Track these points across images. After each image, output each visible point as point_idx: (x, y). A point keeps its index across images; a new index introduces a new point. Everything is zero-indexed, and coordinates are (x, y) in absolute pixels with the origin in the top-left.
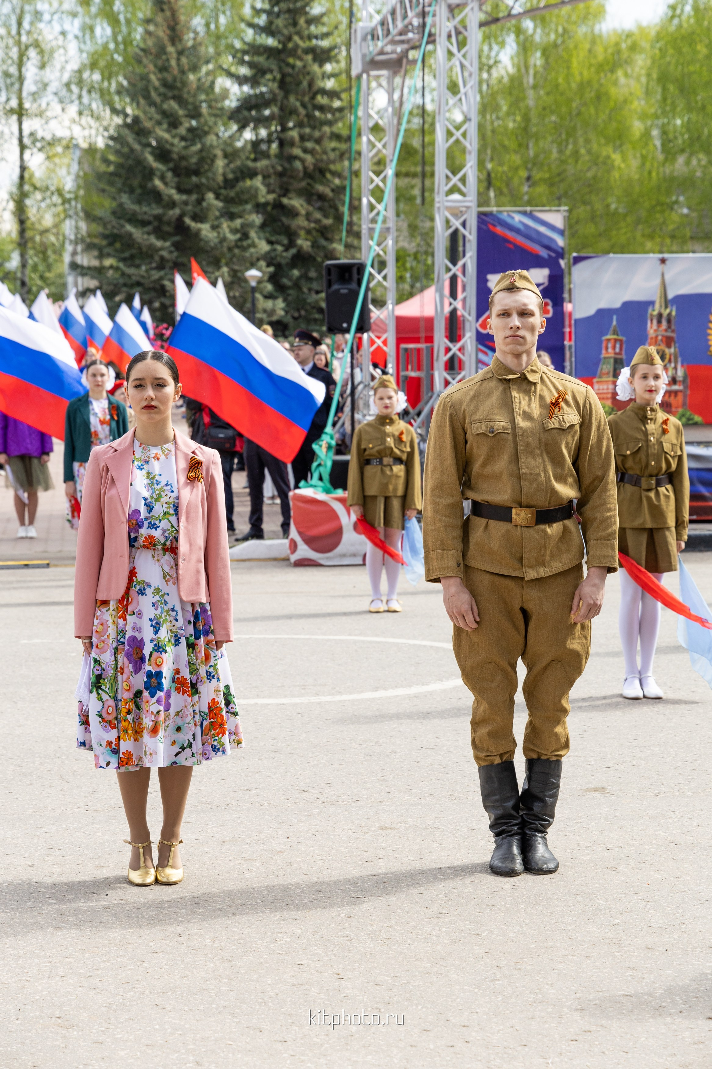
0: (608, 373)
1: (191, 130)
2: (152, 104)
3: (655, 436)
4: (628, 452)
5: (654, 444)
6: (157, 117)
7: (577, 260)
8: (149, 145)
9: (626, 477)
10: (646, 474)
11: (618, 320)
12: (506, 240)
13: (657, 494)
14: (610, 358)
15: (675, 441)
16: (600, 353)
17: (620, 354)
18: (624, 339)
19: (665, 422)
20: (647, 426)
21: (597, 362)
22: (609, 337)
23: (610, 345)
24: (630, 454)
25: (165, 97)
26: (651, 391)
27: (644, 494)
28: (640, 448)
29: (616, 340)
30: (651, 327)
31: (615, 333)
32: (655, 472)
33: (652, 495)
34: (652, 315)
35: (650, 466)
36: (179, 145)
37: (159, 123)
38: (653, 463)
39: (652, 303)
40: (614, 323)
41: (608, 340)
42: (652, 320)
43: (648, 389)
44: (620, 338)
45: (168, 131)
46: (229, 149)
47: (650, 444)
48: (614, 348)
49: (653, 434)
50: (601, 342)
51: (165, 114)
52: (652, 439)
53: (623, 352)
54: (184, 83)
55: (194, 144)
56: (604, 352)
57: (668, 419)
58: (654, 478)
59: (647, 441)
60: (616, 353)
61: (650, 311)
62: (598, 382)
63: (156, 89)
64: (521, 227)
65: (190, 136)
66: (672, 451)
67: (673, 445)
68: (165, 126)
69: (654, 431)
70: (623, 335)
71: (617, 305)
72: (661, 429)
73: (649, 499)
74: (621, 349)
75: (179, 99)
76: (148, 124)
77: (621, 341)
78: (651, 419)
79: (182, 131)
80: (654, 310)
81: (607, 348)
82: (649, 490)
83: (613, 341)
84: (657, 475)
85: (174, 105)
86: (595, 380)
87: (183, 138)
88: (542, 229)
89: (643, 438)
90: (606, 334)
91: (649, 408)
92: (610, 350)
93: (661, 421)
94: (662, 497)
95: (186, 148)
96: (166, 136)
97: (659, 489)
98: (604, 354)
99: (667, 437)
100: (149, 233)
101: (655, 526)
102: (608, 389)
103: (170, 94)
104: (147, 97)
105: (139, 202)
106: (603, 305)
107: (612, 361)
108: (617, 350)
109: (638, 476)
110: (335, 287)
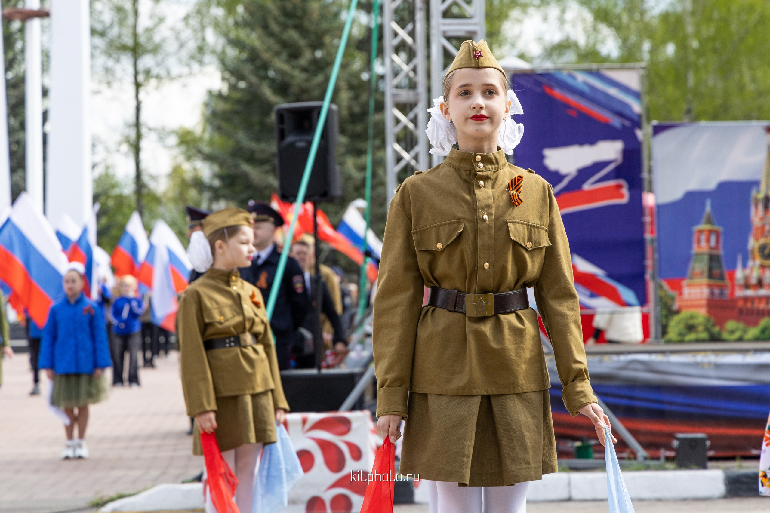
0: (701, 274)
1: (315, 62)
2: (271, 34)
3: (493, 210)
4: (439, 246)
5: (489, 227)
6: (276, 47)
7: (658, 130)
8: (266, 77)
9: (441, 295)
10: (475, 286)
11: (713, 206)
12: (567, 106)
13: (498, 327)
14: (702, 254)
15: (535, 221)
16: (690, 247)
17: (716, 248)
18: (720, 229)
19: (516, 183)
20: (477, 191)
21: (687, 259)
22: (703, 226)
23: (703, 237)
24: (443, 250)
25: (284, 27)
26: (478, 118)
27: (470, 326)
28: (461, 234)
29: (710, 232)
30: (756, 214)
31: (709, 222)
32: (491, 283)
33: (487, 328)
34: (757, 200)
35: (480, 272)
36: (299, 76)
37: (277, 54)
38: (487, 265)
39: (756, 184)
40: (708, 209)
41: (701, 232)
42: (756, 205)
43: (473, 113)
44: (716, 227)
45: (288, 61)
46: (355, 82)
47: (480, 225)
48: (708, 240)
49: (489, 206)
50: (691, 234)
51: (285, 44)
52: (486, 217)
53: (721, 246)
54: (305, 12)
55: (315, 75)
56: (695, 246)
57: (520, 178)
58: (491, 296)
59: (476, 220)
60: (711, 248)
61: (754, 193)
62: (689, 286)
63: (275, 19)
64: (586, 89)
65: (312, 68)
66: (530, 239)
67: (531, 227)
68: (284, 56)
69: (491, 201)
70: (720, 224)
71: (711, 186)
72: (505, 197)
73: (480, 336)
74: (717, 242)
75: (300, 28)
76: (266, 56)
77: (717, 234)
78: (486, 178)
79: (303, 61)
80: (758, 192)
81: (699, 242)
82: (482, 319)
83: (706, 233)
84: (497, 290)
85: (293, 35)
86: (685, 283)
87: (304, 70)
88: (613, 91)
89: (468, 215)
90: (697, 223)
91: (479, 158)
92: (703, 244)
93: (507, 181)
94: (507, 332)
95: (307, 80)
96: (285, 67)
97: (502, 316)
98: (695, 249)
99: (517, 212)
100: (267, 172)
101: (492, 391)
102: (701, 293)
103: (290, 22)
104: (265, 27)
105: (258, 140)
106: (693, 185)
107: (706, 258)
108: (713, 243)
109: (459, 291)
110: (290, 139)
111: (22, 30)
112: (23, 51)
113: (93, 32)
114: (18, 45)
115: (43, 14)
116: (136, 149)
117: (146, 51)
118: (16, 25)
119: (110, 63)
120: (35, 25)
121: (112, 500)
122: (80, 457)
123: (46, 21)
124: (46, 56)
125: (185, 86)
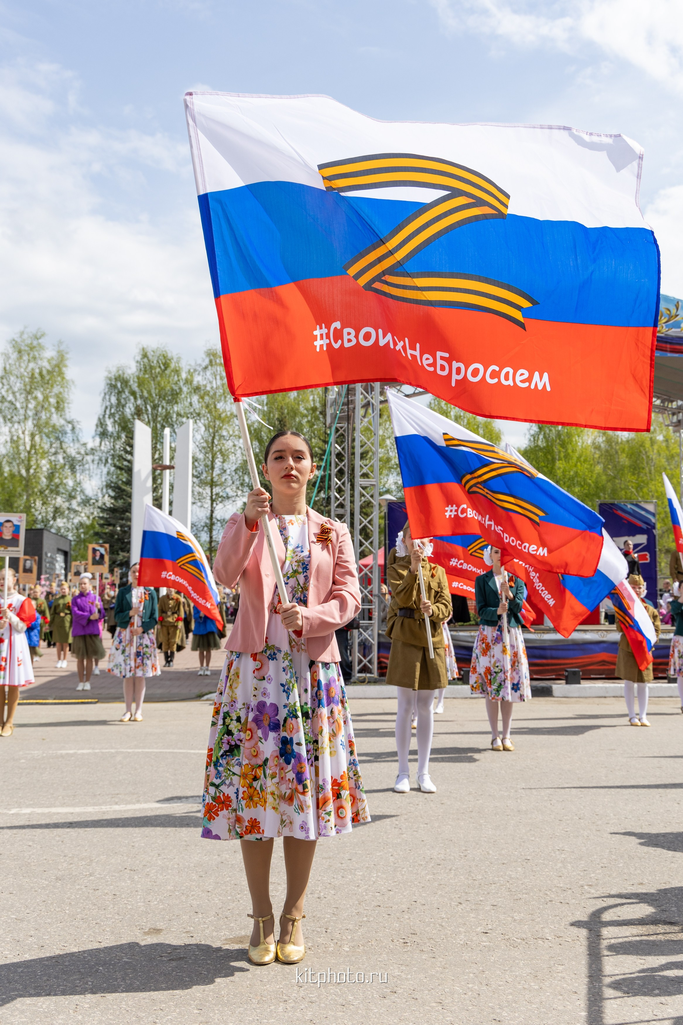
111: (160, 474)
112: (161, 484)
113: (193, 476)
114: (159, 481)
115: (171, 467)
116: (211, 531)
117: (216, 486)
118: (158, 472)
119: (201, 490)
120: (168, 471)
121: (207, 694)
122: (207, 675)
123: (172, 470)
124: (172, 486)
125: (234, 501)
